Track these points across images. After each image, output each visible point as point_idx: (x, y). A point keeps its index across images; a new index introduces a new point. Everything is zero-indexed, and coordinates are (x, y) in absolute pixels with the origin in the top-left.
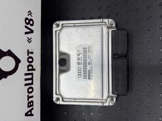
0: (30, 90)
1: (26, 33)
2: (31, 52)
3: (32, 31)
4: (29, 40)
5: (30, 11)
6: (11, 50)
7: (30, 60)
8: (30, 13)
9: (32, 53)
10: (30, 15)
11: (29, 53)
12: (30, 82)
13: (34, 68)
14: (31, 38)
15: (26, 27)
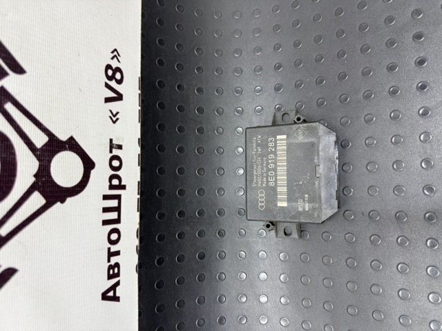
0: (114, 237)
1: (108, 100)
2: (117, 145)
3: (119, 97)
4: (114, 117)
5: (115, 50)
6: (75, 137)
7: (116, 163)
8: (115, 53)
9: (120, 147)
10: (115, 58)
11: (112, 147)
13: (123, 183)
14: (117, 113)
15: (107, 86)
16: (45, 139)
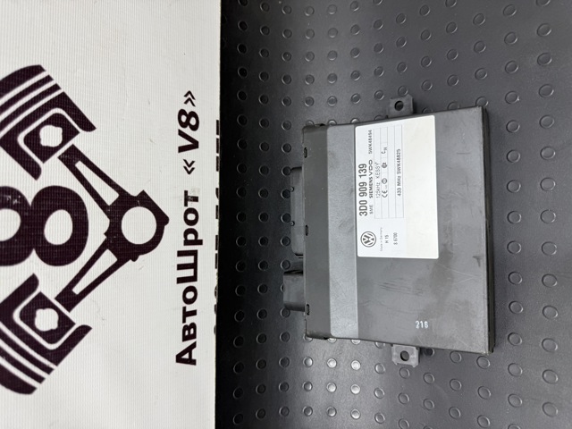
0: (190, 295)
1: (182, 149)
2: (192, 197)
3: (195, 145)
4: (189, 168)
5: (189, 93)
6: (147, 192)
7: (191, 216)
8: (189, 96)
9: (195, 199)
10: (189, 102)
11: (187, 199)
12: (189, 273)
13: (199, 238)
14: (193, 162)
15: (181, 134)
16: (115, 195)
